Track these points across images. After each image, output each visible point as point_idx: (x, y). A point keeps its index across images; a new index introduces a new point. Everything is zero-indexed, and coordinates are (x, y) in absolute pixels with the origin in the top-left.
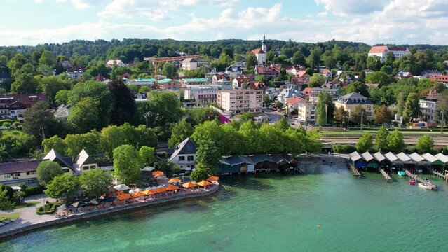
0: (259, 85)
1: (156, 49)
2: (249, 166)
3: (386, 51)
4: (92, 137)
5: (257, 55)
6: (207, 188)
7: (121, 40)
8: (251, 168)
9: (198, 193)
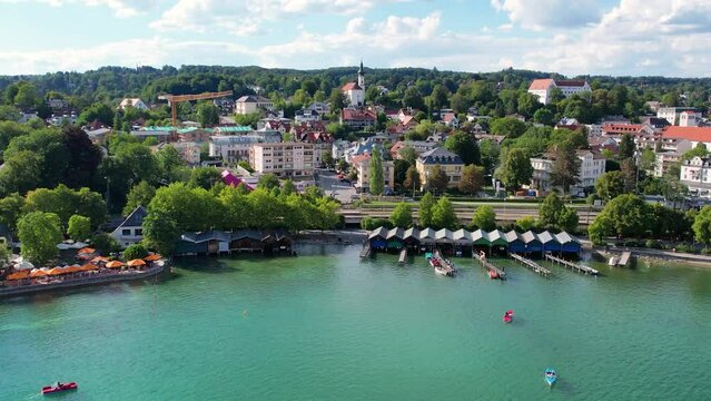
0: (321, 137)
1: (216, 81)
2: (221, 243)
3: (552, 86)
4: (11, 202)
5: (350, 92)
6: (141, 269)
7: (178, 67)
8: (224, 246)
9: (125, 275)
